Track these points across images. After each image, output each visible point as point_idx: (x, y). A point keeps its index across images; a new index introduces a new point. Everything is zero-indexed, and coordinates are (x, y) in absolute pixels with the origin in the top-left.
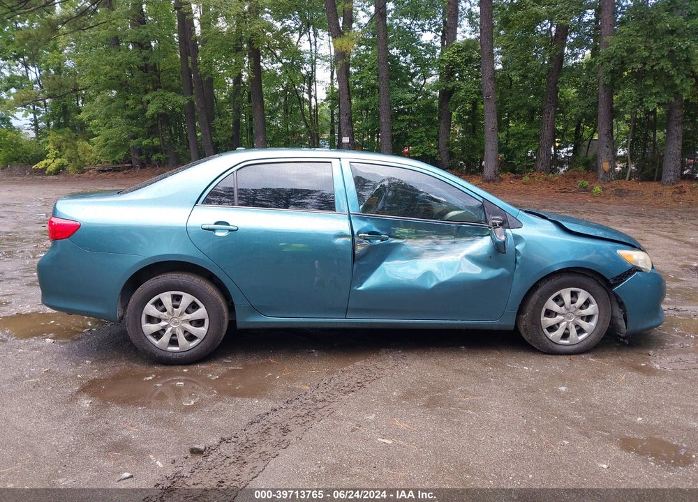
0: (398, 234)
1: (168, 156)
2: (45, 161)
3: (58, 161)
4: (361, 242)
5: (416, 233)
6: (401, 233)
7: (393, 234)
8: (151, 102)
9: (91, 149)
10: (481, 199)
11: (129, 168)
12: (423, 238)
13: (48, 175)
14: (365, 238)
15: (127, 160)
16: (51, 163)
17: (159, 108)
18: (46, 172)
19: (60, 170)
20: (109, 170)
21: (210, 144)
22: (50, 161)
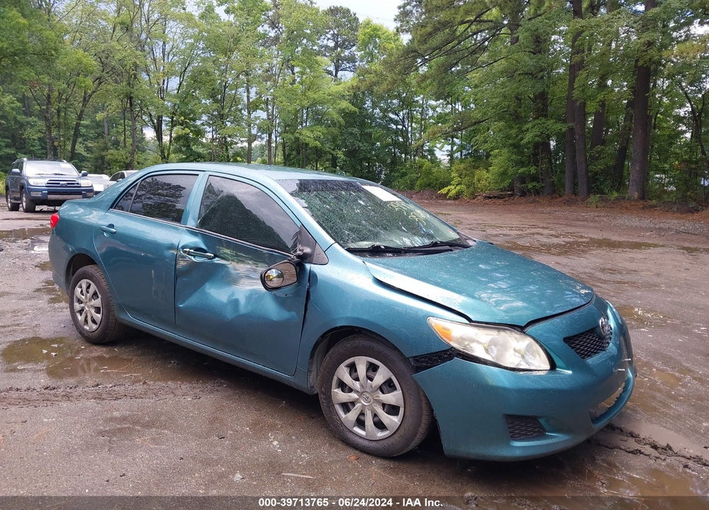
0: (222, 254)
1: (544, 185)
2: (449, 187)
3: (458, 188)
4: (183, 257)
5: (237, 256)
6: (225, 253)
7: (218, 254)
8: (530, 130)
9: (486, 177)
10: (299, 225)
11: (510, 196)
12: (242, 262)
13: (449, 199)
14: (189, 253)
15: (511, 187)
16: (452, 190)
17: (536, 136)
18: (448, 197)
19: (457, 197)
20: (495, 197)
21: (584, 173)
22: (453, 187)
